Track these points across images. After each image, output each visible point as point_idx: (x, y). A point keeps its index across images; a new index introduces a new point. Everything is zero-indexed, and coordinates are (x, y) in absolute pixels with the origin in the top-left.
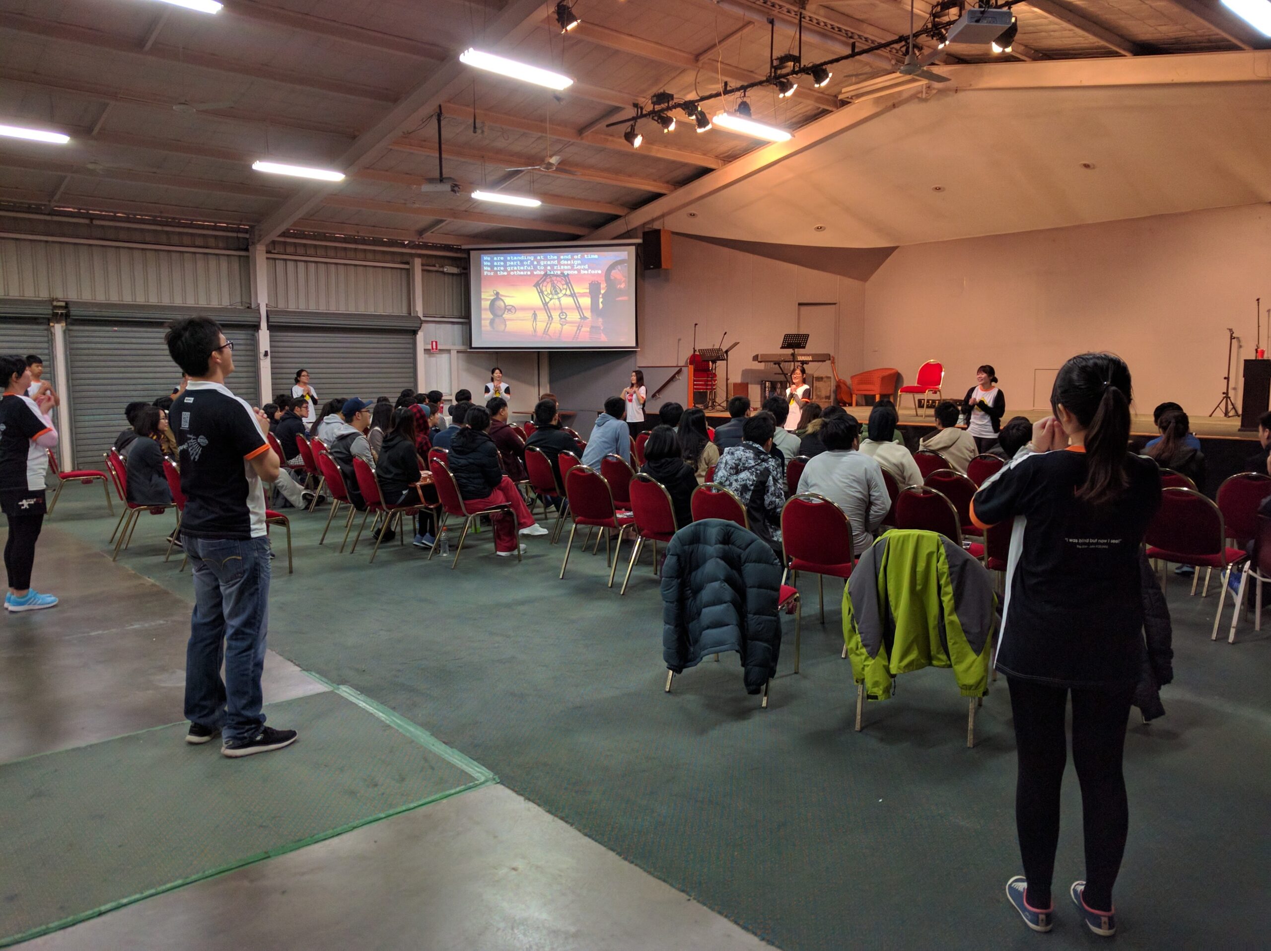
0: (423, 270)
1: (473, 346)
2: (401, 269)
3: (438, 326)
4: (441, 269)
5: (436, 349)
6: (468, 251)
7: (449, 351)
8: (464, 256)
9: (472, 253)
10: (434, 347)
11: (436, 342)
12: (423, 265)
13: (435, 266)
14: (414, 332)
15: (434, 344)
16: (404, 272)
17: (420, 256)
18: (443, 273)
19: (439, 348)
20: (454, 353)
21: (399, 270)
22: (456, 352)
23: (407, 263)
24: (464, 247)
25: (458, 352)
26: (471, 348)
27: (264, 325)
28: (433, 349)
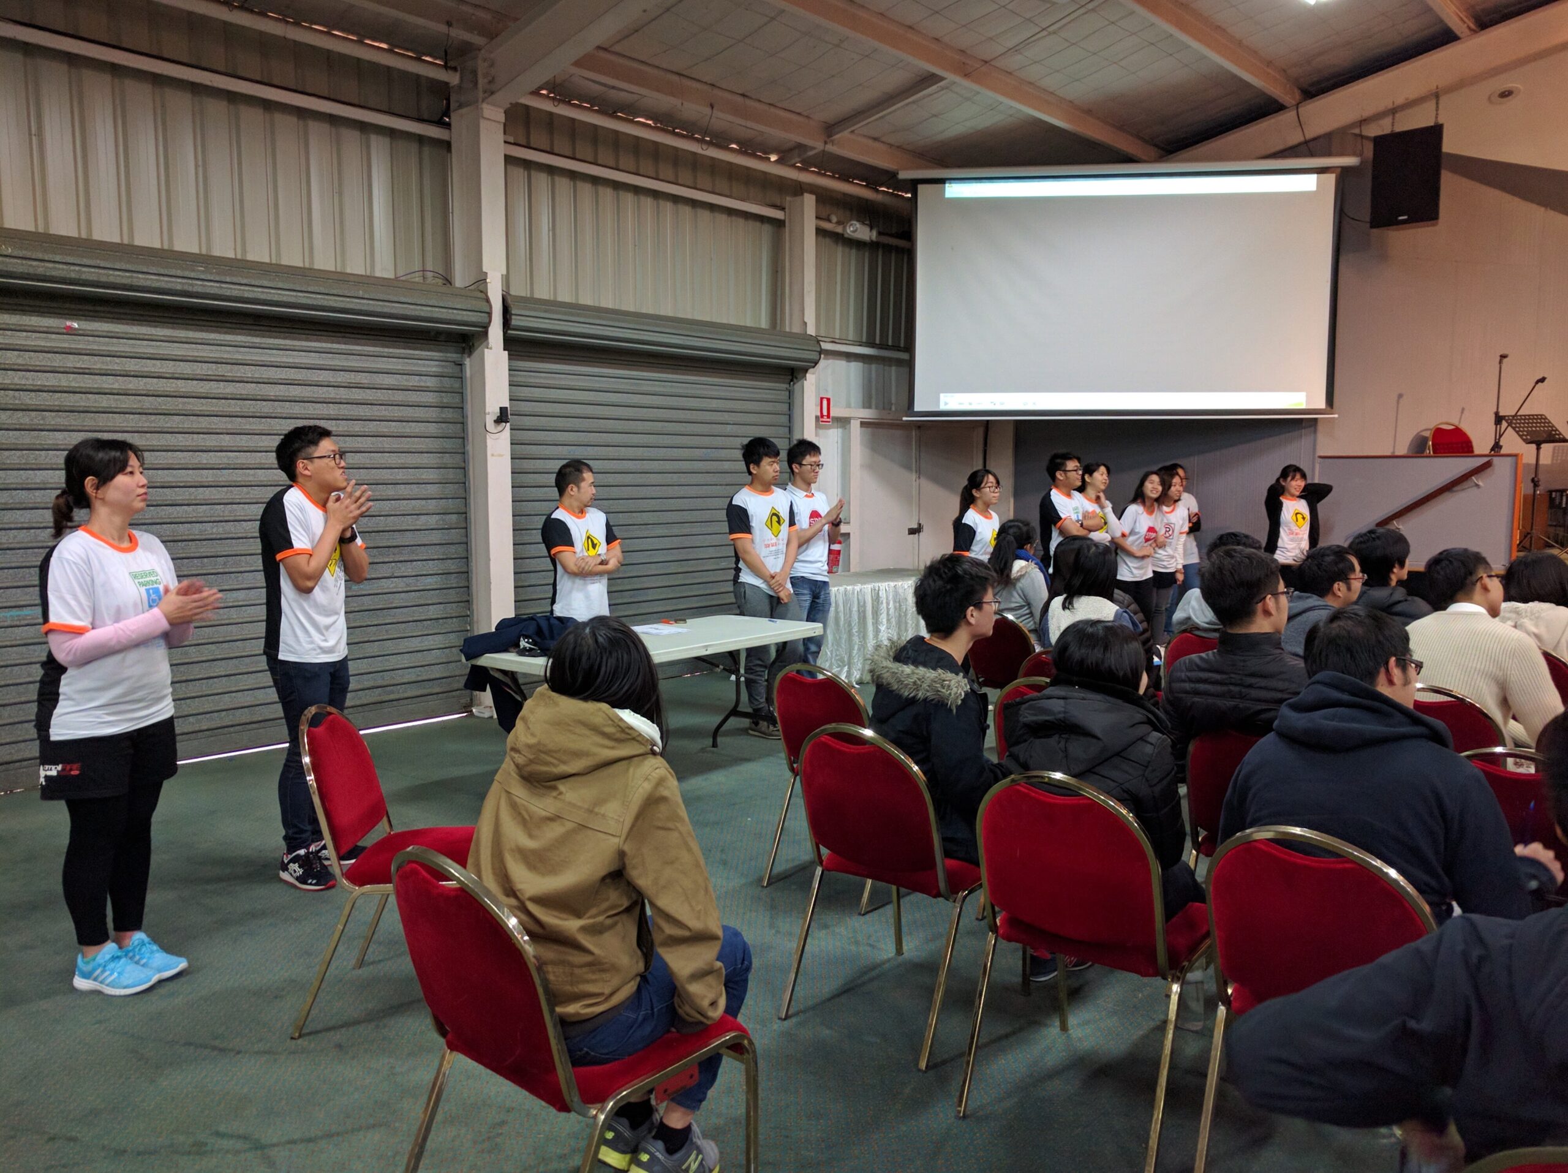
1: (918, 409)
2: (765, 218)
4: (839, 230)
6: (913, 185)
7: (845, 421)
8: (906, 196)
9: (921, 188)
10: (825, 413)
11: (828, 401)
12: (816, 214)
13: (829, 221)
14: (796, 374)
15: (825, 402)
16: (767, 229)
17: (811, 189)
19: (832, 414)
21: (755, 223)
22: (859, 423)
23: (780, 206)
24: (903, 175)
25: (863, 424)
26: (911, 413)
27: (496, 333)
28: (822, 416)
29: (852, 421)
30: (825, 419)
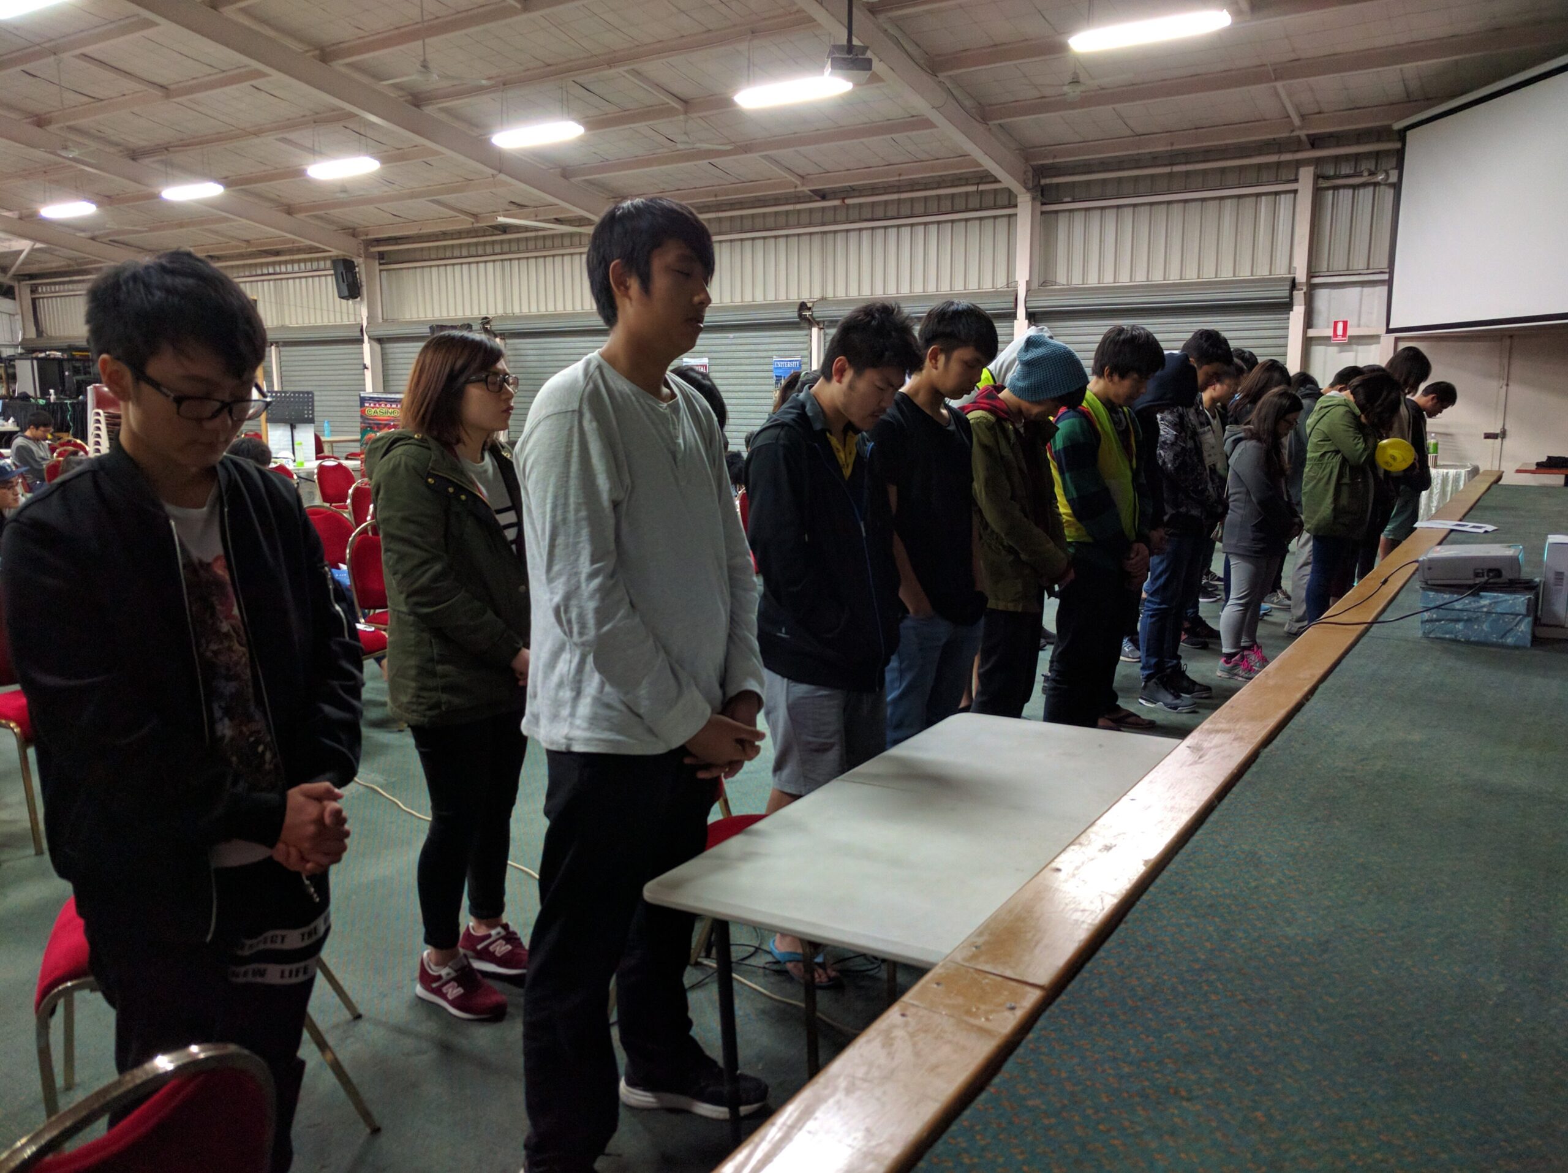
0: (1314, 190)
1: (1394, 326)
2: (1290, 192)
3: (1367, 290)
4: (1374, 180)
5: (1344, 334)
8: (1396, 145)
10: (1340, 332)
11: (1345, 323)
14: (1289, 307)
15: (1340, 326)
16: (1291, 196)
18: (1380, 183)
19: (1350, 332)
20: (1387, 341)
21: (1284, 196)
22: (1392, 339)
24: (1399, 126)
26: (1390, 329)
28: (1336, 335)
29: (1382, 338)
30: (1340, 338)
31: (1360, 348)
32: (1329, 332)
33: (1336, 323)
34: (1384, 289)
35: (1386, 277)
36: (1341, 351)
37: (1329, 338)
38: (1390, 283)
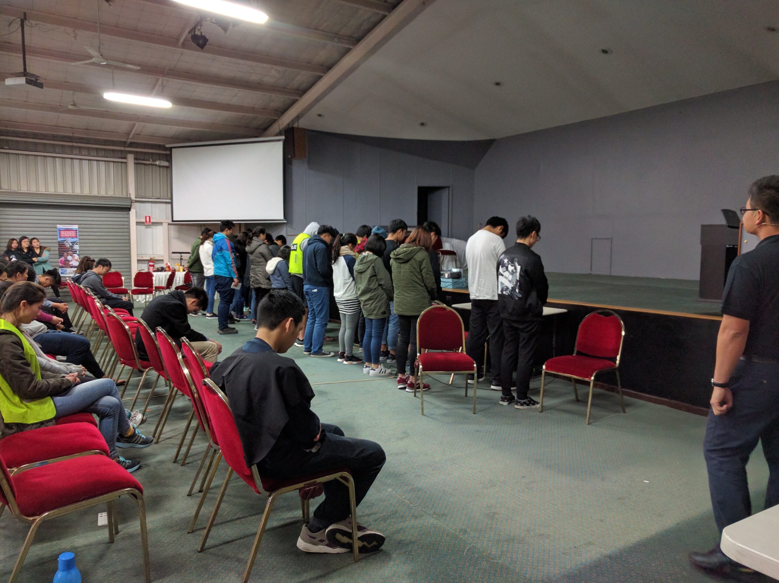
0: (135, 163)
1: (174, 220)
2: (122, 162)
3: (154, 205)
4: (155, 163)
5: (150, 221)
6: (171, 149)
7: (161, 224)
8: (168, 152)
9: (173, 150)
10: (148, 220)
11: (149, 217)
12: (135, 159)
13: (149, 161)
14: (129, 209)
15: (148, 218)
16: (123, 165)
17: (130, 152)
18: (156, 165)
19: (152, 221)
20: (165, 225)
21: (120, 164)
22: (167, 224)
23: (125, 158)
24: (168, 146)
25: (169, 224)
26: (173, 221)
28: (146, 222)
29: (163, 224)
30: (148, 223)
31: (153, 227)
32: (144, 220)
33: (146, 217)
34: (170, 205)
35: (170, 201)
36: (147, 228)
37: (143, 223)
38: (171, 203)
